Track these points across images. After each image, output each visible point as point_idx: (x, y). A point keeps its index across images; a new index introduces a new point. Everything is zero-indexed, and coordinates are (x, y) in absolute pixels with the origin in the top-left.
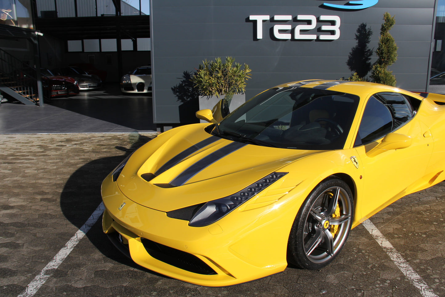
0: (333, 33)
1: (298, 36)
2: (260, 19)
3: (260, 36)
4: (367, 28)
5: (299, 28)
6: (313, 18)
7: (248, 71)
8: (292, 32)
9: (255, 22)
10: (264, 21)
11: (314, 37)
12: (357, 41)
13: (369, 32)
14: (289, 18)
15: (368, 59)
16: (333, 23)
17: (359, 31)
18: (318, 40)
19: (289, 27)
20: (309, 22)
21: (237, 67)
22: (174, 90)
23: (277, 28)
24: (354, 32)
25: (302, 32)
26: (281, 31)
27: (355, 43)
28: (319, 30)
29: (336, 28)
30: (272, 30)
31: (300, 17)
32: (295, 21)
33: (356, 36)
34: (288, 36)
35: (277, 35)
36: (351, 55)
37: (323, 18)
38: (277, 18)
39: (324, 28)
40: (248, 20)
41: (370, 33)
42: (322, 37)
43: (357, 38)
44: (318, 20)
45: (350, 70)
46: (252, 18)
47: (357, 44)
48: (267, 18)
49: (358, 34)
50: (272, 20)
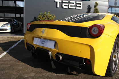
0: (80, 7)
1: (70, 7)
2: (58, 1)
3: (58, 7)
5: (70, 5)
7: (54, 17)
11: (75, 8)
14: (67, 2)
16: (80, 4)
17: (88, 7)
20: (73, 3)
21: (51, 15)
23: (63, 4)
28: (76, 6)
31: (71, 2)
34: (67, 7)
38: (64, 1)
39: (78, 5)
40: (55, 1)
41: (91, 8)
43: (88, 9)
44: (76, 3)
48: (61, 1)
50: (62, 2)
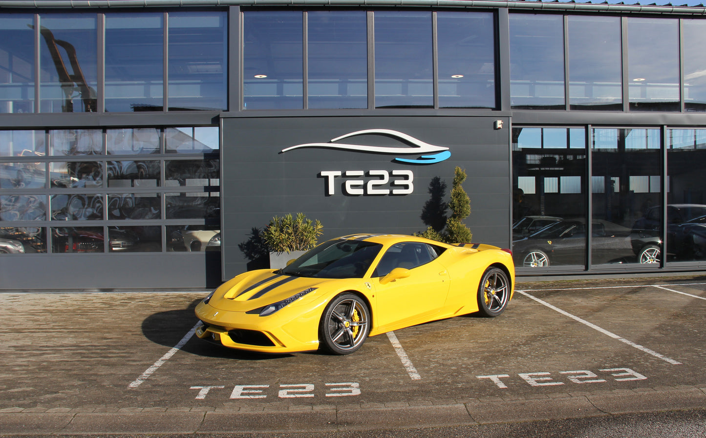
0: (406, 187)
1: (370, 191)
2: (331, 175)
3: (332, 191)
4: (440, 181)
5: (371, 183)
6: (385, 173)
7: (320, 227)
8: (365, 187)
9: (327, 178)
10: (335, 177)
11: (387, 192)
12: (431, 195)
13: (443, 185)
14: (361, 173)
15: (443, 213)
16: (406, 177)
17: (432, 184)
18: (391, 194)
19: (361, 182)
20: (382, 177)
21: (308, 223)
22: (241, 246)
23: (349, 183)
24: (427, 186)
25: (375, 187)
26: (353, 186)
27: (428, 197)
28: (392, 185)
29: (409, 182)
30: (344, 185)
31: (372, 172)
32: (368, 176)
33: (430, 189)
34: (360, 192)
35: (350, 191)
36: (425, 208)
37: (395, 172)
38: (348, 173)
39: (397, 182)
40: (319, 175)
41: (444, 187)
42: (395, 192)
43: (431, 191)
44: (391, 175)
45: (424, 224)
46: (323, 173)
47: (431, 198)
48: (339, 173)
49: (431, 188)
50: (343, 176)
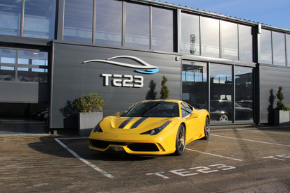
0: (140, 84)
1: (125, 85)
2: (107, 76)
3: (107, 84)
4: (154, 82)
5: (125, 81)
6: (131, 77)
8: (122, 83)
9: (105, 77)
10: (109, 77)
11: (132, 85)
14: (121, 76)
16: (140, 79)
17: (150, 83)
18: (134, 87)
19: (121, 80)
20: (129, 78)
22: (61, 110)
23: (115, 80)
24: (148, 84)
25: (127, 83)
26: (117, 82)
27: (149, 89)
28: (134, 82)
29: (141, 81)
30: (112, 81)
31: (125, 76)
32: (123, 78)
34: (120, 85)
35: (115, 84)
37: (136, 77)
38: (115, 76)
39: (137, 81)
40: (101, 76)
41: (155, 85)
42: (136, 86)
43: (150, 87)
44: (134, 78)
46: (103, 75)
48: (111, 75)
49: (150, 85)
50: (112, 77)
